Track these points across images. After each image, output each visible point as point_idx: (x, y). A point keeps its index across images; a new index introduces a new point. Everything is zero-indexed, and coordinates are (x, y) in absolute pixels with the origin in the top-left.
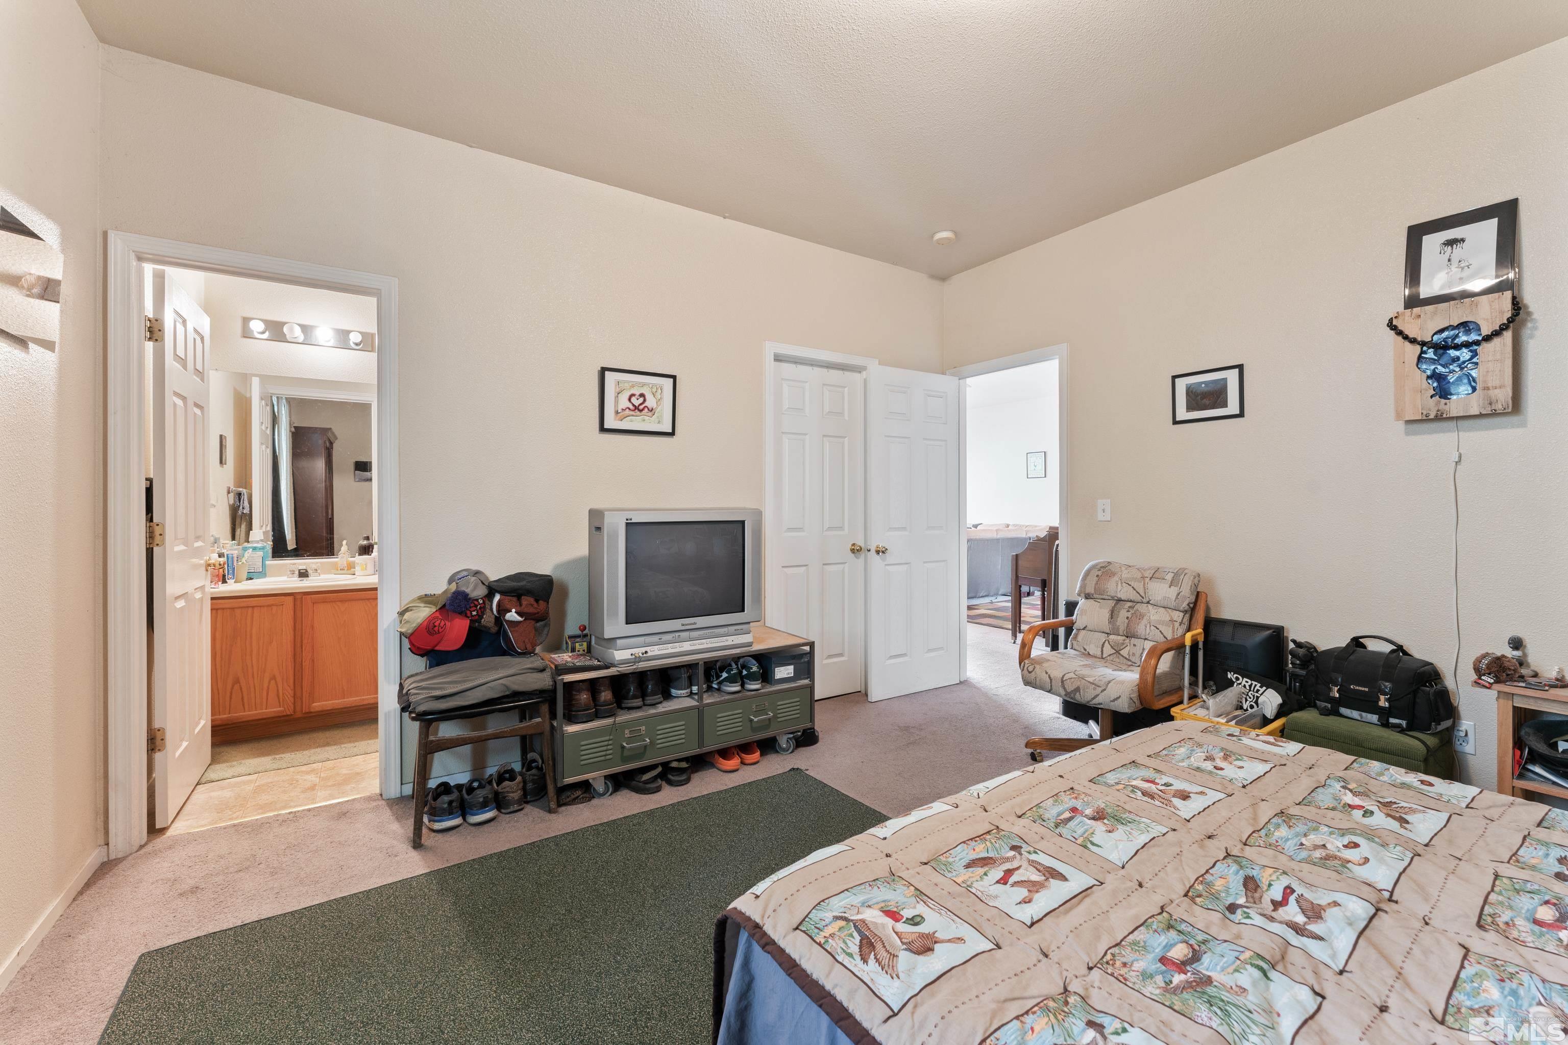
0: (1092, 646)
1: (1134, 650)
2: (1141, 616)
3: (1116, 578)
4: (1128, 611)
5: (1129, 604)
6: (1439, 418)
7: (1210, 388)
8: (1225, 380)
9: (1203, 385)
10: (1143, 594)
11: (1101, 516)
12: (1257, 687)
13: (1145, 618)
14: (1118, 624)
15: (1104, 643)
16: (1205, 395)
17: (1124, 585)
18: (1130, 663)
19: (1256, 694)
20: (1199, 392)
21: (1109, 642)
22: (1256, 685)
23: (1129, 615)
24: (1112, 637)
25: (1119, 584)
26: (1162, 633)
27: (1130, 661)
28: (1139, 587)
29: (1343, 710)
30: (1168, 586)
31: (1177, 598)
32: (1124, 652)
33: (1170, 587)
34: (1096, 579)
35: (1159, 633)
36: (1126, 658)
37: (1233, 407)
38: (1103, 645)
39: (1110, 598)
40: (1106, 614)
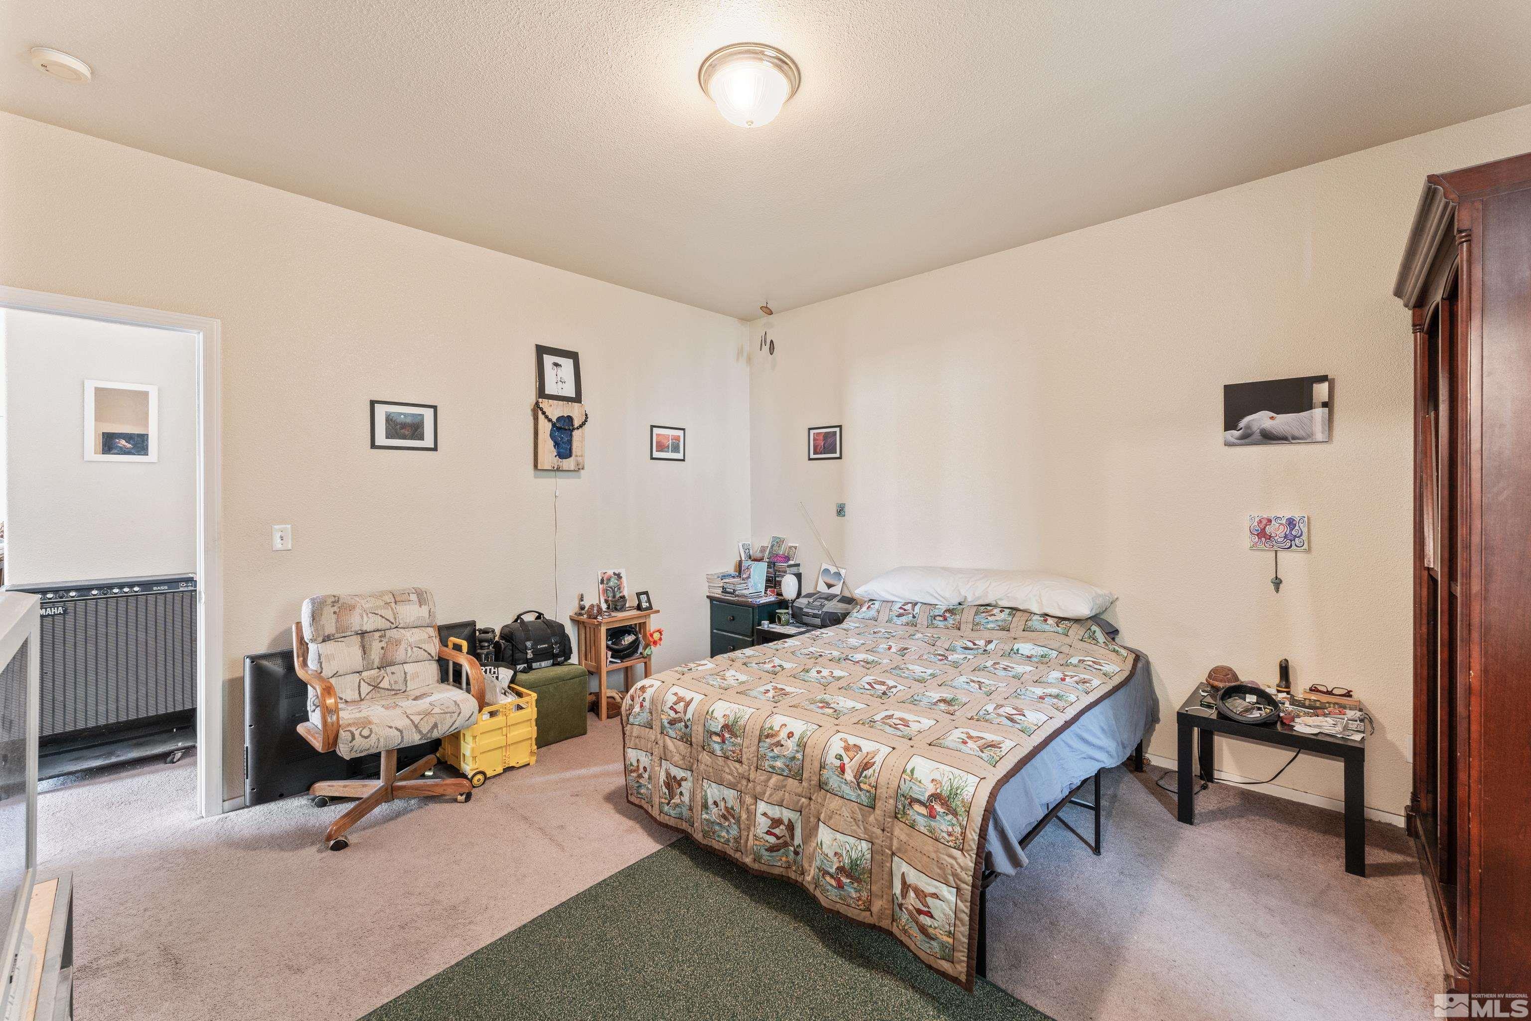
0: (349, 691)
1: (394, 677)
2: (398, 642)
3: (358, 611)
4: (381, 641)
5: (377, 634)
6: (558, 469)
7: (409, 420)
8: (422, 416)
9: (402, 416)
10: (393, 621)
11: (278, 544)
12: (493, 670)
13: (403, 643)
14: (372, 657)
15: (360, 683)
16: (404, 426)
17: (370, 615)
18: (393, 692)
19: (495, 675)
20: (398, 421)
21: (364, 681)
22: (490, 669)
23: (383, 644)
24: (365, 674)
25: (365, 616)
26: (426, 651)
27: (393, 690)
28: (389, 615)
29: (535, 665)
30: (417, 606)
31: (430, 615)
32: (385, 684)
33: (420, 607)
34: (334, 617)
35: (423, 652)
36: (388, 690)
37: (428, 442)
38: (359, 686)
39: (353, 633)
40: (357, 652)
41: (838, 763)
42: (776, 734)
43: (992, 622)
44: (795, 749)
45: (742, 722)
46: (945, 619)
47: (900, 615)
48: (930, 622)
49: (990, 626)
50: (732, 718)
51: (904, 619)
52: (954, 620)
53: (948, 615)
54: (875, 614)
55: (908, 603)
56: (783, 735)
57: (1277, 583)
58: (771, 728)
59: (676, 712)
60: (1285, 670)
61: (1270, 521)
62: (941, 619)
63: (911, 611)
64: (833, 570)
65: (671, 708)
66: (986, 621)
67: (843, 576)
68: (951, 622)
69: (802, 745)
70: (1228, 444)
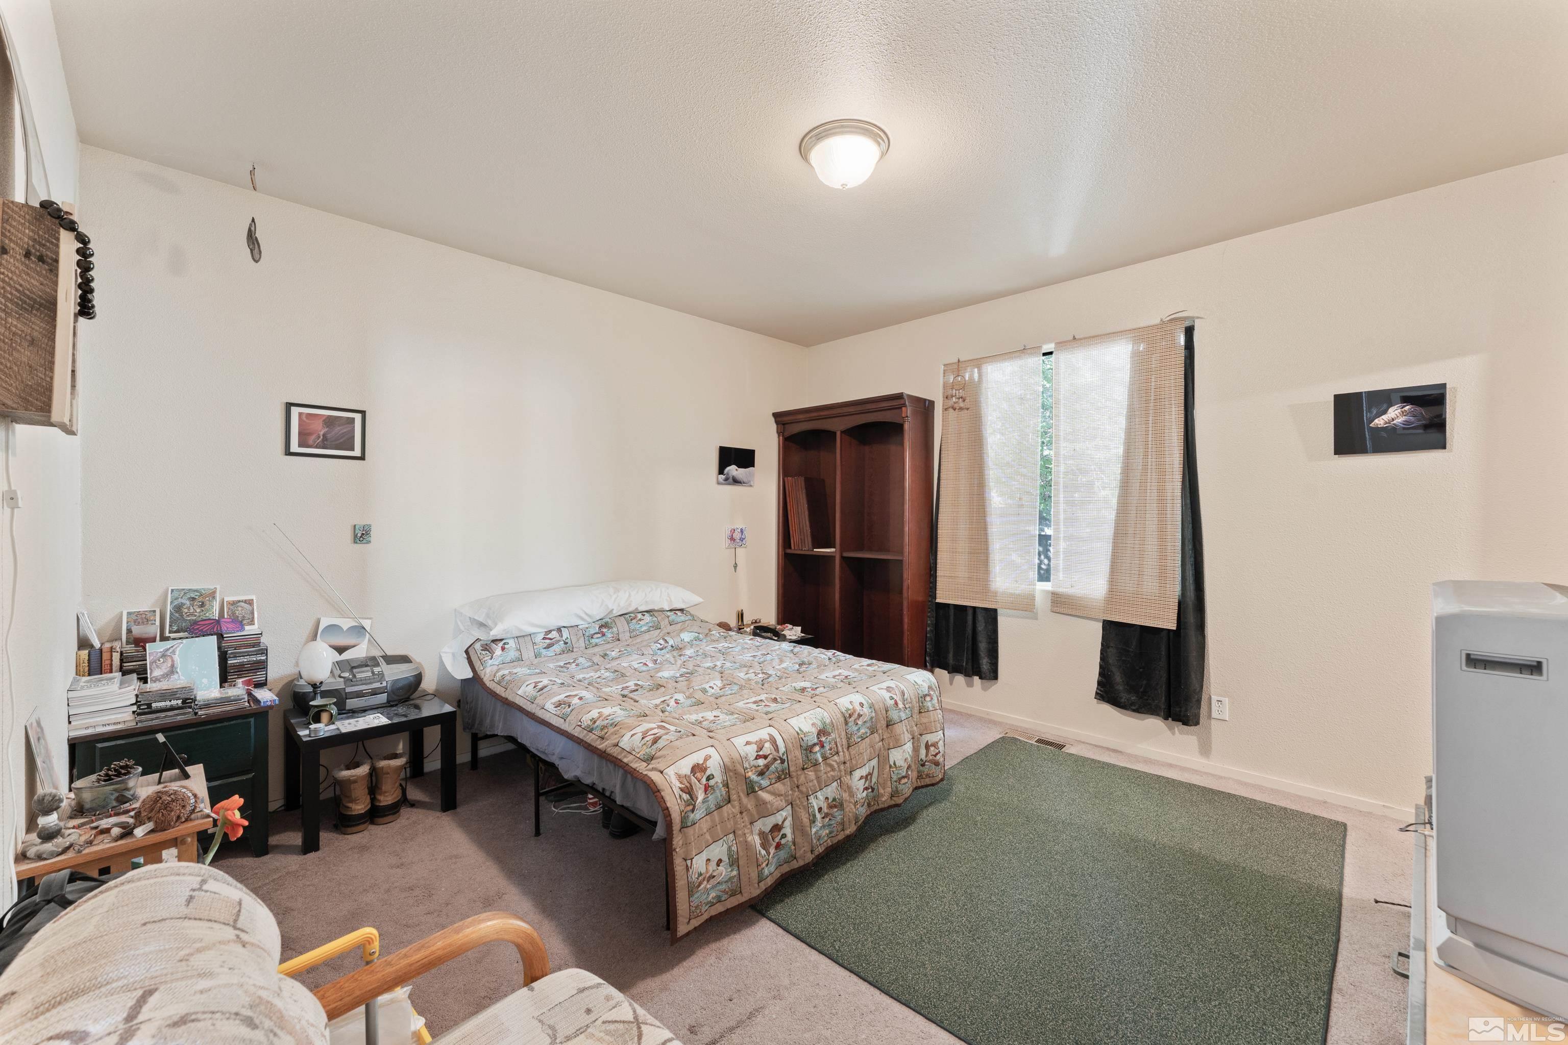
41: (892, 702)
42: (855, 711)
43: (644, 625)
44: (870, 711)
45: (828, 721)
46: (604, 635)
47: (549, 647)
48: (587, 642)
49: (644, 628)
50: (819, 723)
51: (557, 648)
52: (612, 633)
53: (604, 630)
54: (517, 654)
55: (550, 631)
56: (858, 708)
57: (735, 566)
58: (848, 710)
59: (765, 757)
60: (741, 616)
61: (734, 530)
62: (599, 635)
63: (558, 638)
64: (346, 624)
65: (758, 757)
66: (639, 626)
67: (368, 629)
68: (609, 636)
69: (871, 706)
70: (719, 483)
